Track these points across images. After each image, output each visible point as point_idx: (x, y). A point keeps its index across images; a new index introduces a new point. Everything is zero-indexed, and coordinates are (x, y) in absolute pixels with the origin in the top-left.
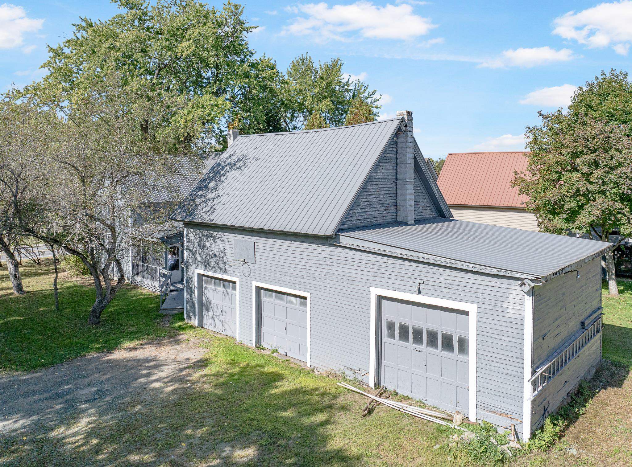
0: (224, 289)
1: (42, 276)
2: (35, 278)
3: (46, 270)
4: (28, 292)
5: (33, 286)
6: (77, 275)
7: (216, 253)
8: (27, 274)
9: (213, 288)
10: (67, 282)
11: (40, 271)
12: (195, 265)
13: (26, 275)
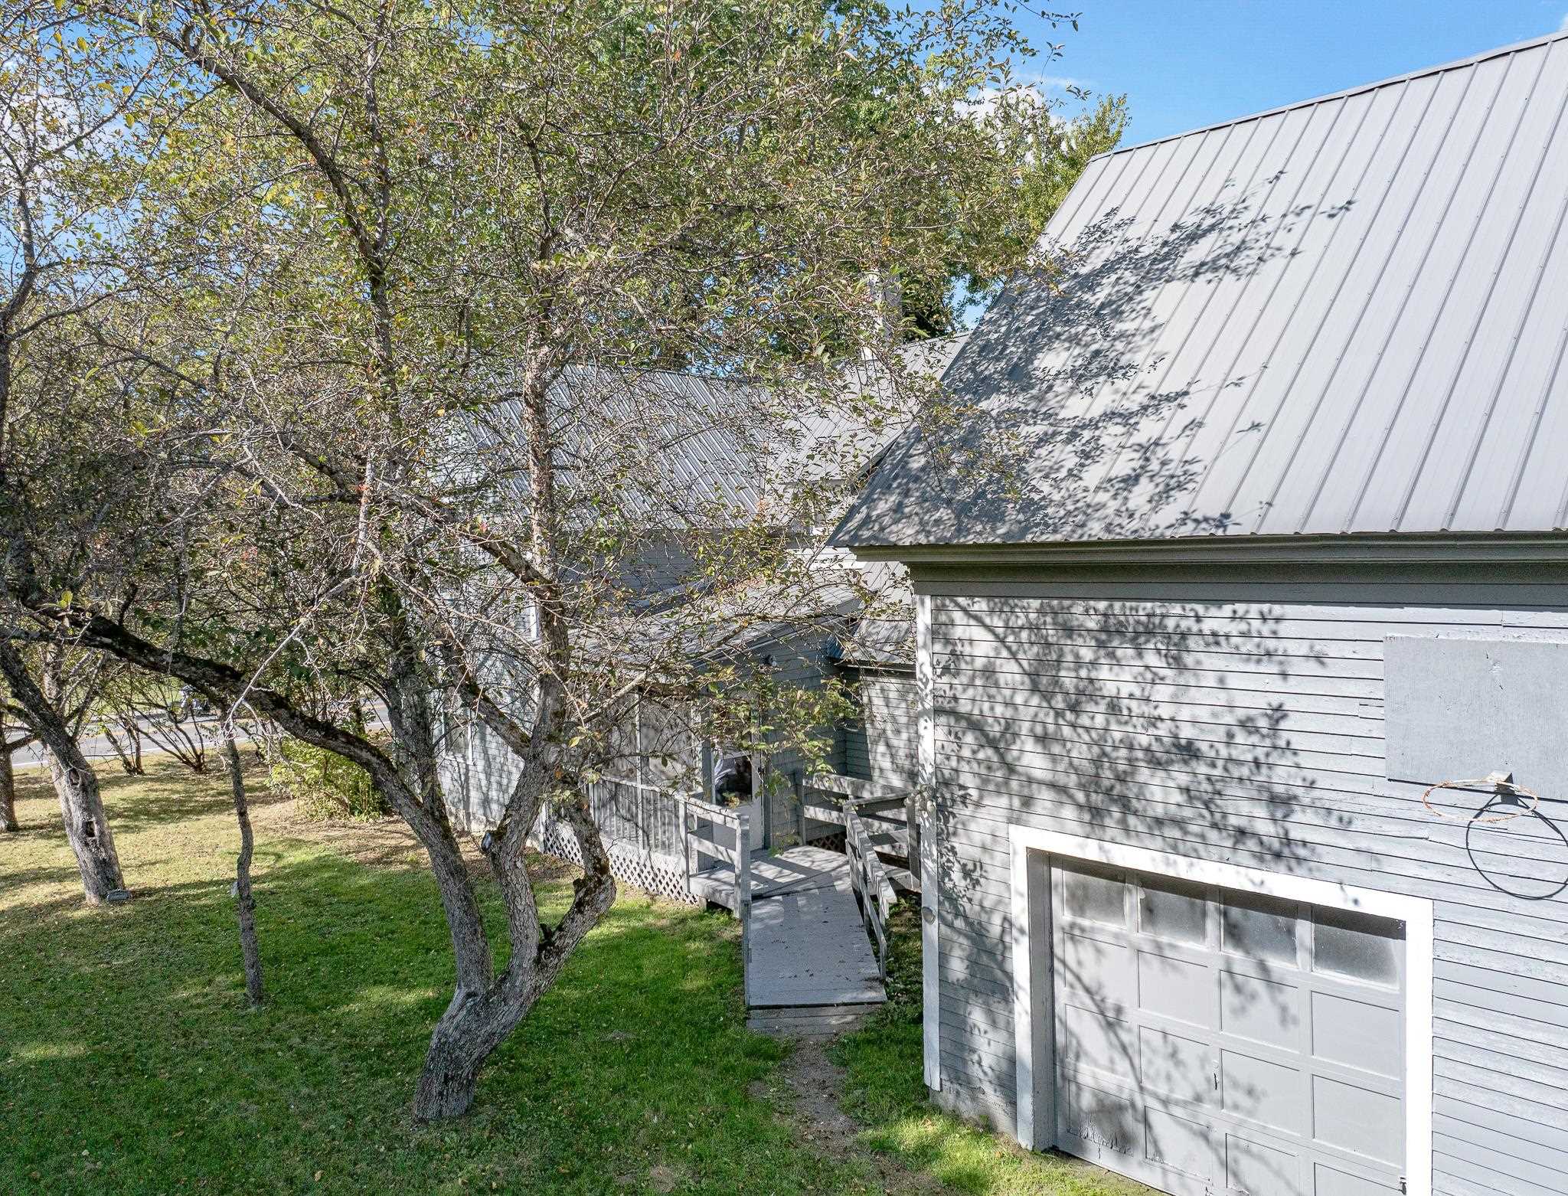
0: (1237, 955)
1: (206, 819)
2: (182, 825)
3: (220, 794)
4: (142, 893)
5: (166, 862)
6: (331, 815)
7: (1186, 732)
8: (155, 808)
9: (1142, 937)
10: (296, 844)
11: (200, 797)
12: (1004, 801)
13: (147, 813)
